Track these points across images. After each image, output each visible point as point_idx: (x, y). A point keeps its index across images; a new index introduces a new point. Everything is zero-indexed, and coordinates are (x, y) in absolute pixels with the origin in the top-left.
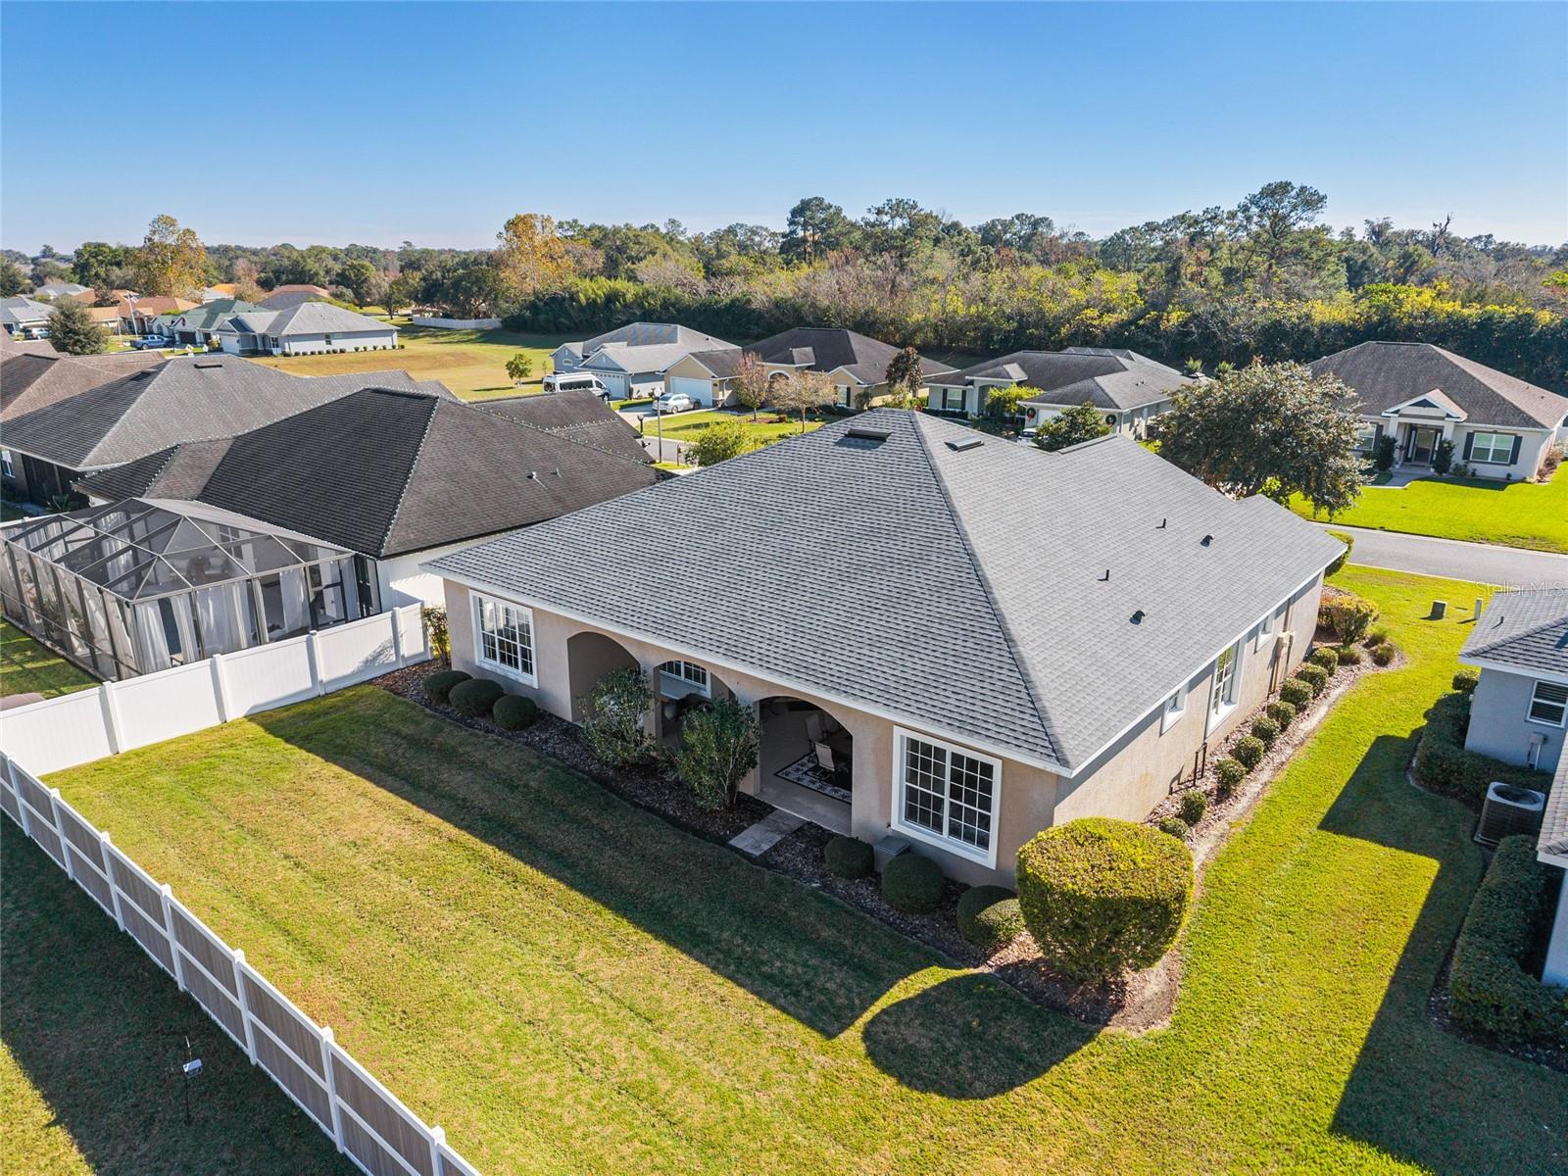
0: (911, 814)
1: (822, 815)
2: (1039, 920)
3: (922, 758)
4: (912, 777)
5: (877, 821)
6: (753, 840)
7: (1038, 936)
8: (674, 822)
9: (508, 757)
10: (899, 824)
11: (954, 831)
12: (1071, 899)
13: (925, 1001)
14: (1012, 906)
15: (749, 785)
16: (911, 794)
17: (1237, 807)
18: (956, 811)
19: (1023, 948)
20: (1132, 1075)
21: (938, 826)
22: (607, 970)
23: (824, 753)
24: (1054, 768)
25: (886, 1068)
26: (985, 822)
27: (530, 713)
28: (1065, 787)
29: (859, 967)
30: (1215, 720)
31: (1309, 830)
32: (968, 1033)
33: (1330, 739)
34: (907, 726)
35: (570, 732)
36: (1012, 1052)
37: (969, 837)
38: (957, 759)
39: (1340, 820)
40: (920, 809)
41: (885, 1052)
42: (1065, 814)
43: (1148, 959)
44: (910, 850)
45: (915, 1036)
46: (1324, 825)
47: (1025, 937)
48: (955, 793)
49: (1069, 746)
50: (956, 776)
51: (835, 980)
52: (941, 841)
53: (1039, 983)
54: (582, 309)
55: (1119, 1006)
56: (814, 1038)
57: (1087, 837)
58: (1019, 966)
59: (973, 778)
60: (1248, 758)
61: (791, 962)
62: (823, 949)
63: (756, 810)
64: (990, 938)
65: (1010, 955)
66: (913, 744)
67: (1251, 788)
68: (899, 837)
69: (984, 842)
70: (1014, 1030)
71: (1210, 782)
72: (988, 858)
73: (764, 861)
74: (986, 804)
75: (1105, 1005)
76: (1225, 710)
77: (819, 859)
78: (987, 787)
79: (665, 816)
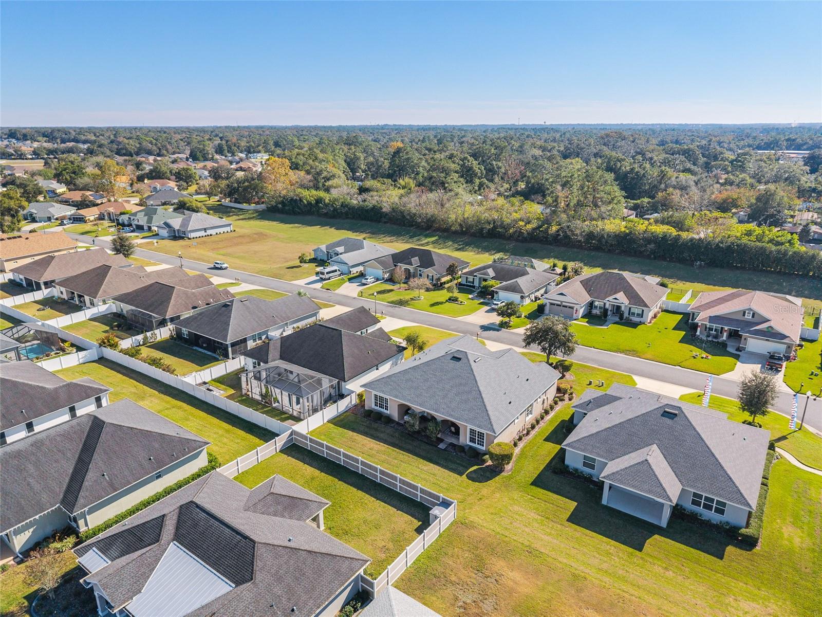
0: (470, 441)
1: (454, 441)
2: (491, 458)
3: (472, 431)
4: (471, 435)
5: (464, 442)
6: (442, 446)
7: (491, 460)
8: (427, 443)
9: (389, 430)
10: (468, 443)
11: (478, 444)
12: (496, 455)
13: (475, 471)
14: (487, 456)
15: (439, 436)
16: (471, 437)
17: (530, 436)
18: (478, 440)
19: (489, 463)
20: (504, 479)
21: (475, 443)
22: (425, 468)
23: (453, 429)
24: (493, 434)
25: (469, 479)
26: (483, 442)
27: (389, 420)
28: (495, 437)
29: (464, 466)
30: (527, 419)
31: (541, 441)
32: (481, 475)
33: (551, 421)
34: (469, 427)
35: (398, 423)
36: (488, 477)
37: (481, 445)
38: (478, 432)
39: (547, 439)
40: (472, 440)
41: (469, 477)
42: (496, 441)
43: (508, 463)
44: (471, 447)
45: (474, 475)
46: (544, 440)
47: (490, 461)
48: (478, 437)
49: (496, 431)
50: (478, 435)
51: (461, 468)
52: (476, 445)
53: (491, 468)
54: (305, 206)
55: (504, 471)
56: (459, 476)
57: (499, 445)
58: (489, 466)
59: (481, 435)
60: (533, 427)
61: (453, 466)
62: (458, 464)
63: (441, 440)
64: (484, 461)
65: (487, 464)
66: (471, 429)
67: (533, 433)
68: (469, 445)
69: (483, 446)
70: (488, 474)
71: (525, 432)
72: (484, 448)
73: (445, 450)
74: (483, 439)
75: (502, 470)
76: (530, 416)
77: (455, 449)
78: (483, 437)
79: (424, 442)
